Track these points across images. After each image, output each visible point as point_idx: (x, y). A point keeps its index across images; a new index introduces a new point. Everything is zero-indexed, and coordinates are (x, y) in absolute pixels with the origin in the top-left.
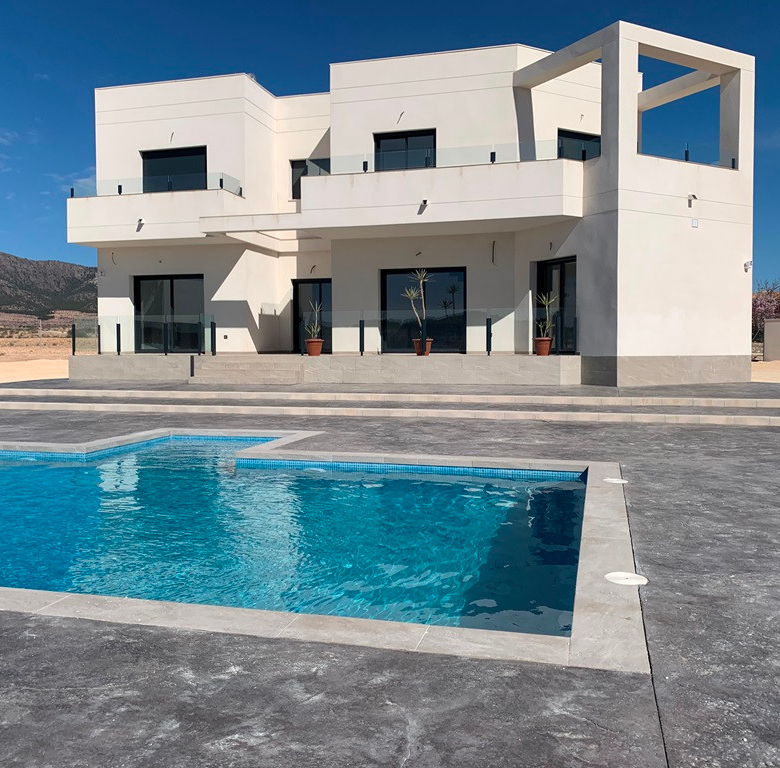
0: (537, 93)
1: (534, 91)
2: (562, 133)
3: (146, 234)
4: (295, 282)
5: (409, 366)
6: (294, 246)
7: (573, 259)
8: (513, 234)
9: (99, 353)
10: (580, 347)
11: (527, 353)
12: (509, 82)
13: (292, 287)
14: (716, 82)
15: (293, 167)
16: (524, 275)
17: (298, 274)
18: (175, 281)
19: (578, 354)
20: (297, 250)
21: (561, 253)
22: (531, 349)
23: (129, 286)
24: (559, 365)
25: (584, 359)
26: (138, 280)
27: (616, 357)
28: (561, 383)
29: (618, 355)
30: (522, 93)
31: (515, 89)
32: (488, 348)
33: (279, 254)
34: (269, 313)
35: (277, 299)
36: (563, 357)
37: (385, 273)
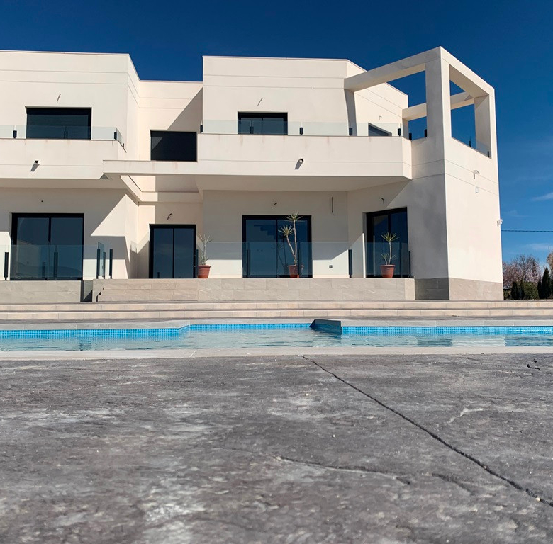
0: (358, 95)
1: (355, 93)
2: (371, 127)
3: (40, 174)
4: (152, 227)
6: (154, 197)
7: (404, 210)
8: (346, 192)
10: (414, 273)
12: (341, 86)
13: (149, 230)
14: (472, 102)
15: (151, 136)
16: (359, 223)
17: (156, 220)
18: (52, 219)
19: (412, 277)
20: (157, 200)
21: (392, 205)
22: (364, 277)
23: (8, 221)
24: (403, 286)
25: (418, 282)
26: (16, 217)
27: (448, 278)
28: (405, 299)
29: (449, 277)
30: (349, 95)
31: (346, 90)
32: (351, 273)
33: (139, 203)
34: (134, 250)
35: (138, 239)
36: (406, 279)
37: (245, 218)
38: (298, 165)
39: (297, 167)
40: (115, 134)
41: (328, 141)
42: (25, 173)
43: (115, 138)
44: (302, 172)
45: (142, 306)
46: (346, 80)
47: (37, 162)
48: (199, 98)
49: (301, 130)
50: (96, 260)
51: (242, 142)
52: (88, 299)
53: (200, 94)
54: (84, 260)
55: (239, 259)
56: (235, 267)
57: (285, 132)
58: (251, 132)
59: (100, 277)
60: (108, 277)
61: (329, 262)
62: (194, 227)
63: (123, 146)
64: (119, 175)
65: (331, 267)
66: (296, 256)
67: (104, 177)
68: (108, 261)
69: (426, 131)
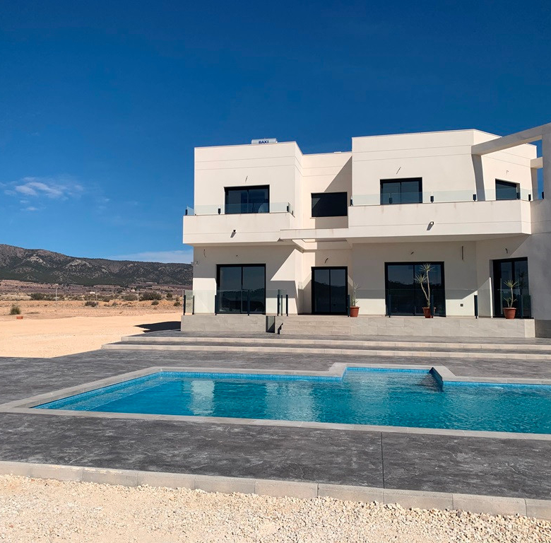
0: (485, 157)
1: (482, 157)
2: (498, 182)
3: (237, 239)
4: (313, 269)
5: (404, 324)
6: (314, 246)
7: (525, 259)
8: (475, 242)
9: (193, 314)
10: (534, 314)
11: (490, 317)
12: (469, 152)
13: (311, 272)
15: (312, 197)
16: (487, 269)
17: (316, 264)
19: (533, 318)
20: (316, 248)
21: (514, 255)
22: (492, 315)
23: (214, 271)
24: (524, 325)
25: (537, 322)
26: (219, 267)
28: (526, 336)
30: (476, 160)
31: (473, 156)
32: (476, 314)
33: (303, 251)
34: (300, 288)
35: (303, 279)
36: (526, 320)
37: (387, 264)
38: (430, 226)
39: (429, 229)
40: (288, 207)
41: (455, 206)
42: (226, 239)
43: (288, 210)
44: (432, 232)
45: (311, 342)
46: (473, 147)
47: (235, 231)
48: (349, 165)
49: (432, 199)
50: (277, 299)
51: (383, 211)
52: (271, 330)
53: (350, 161)
54: (267, 299)
55: (383, 298)
56: (379, 305)
57: (421, 202)
58: (391, 202)
59: (280, 315)
60: (285, 315)
61: (459, 301)
62: (346, 268)
63: (292, 214)
64: (291, 240)
65: (462, 305)
66: (429, 300)
67: (280, 240)
68: (284, 300)
69: (543, 193)
